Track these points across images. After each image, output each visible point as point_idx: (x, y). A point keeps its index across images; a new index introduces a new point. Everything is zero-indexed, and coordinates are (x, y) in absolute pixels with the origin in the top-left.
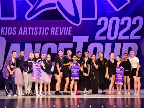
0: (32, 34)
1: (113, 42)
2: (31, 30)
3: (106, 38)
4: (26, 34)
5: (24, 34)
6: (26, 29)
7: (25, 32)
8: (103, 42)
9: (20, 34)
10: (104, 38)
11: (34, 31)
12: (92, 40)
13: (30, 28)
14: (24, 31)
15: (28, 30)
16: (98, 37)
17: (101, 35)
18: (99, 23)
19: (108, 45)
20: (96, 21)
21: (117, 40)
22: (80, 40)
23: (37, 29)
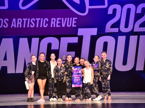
0: (28, 27)
1: (128, 35)
2: (27, 21)
3: (119, 30)
4: (20, 27)
5: (18, 27)
6: (20, 21)
7: (19, 25)
8: (115, 36)
9: (13, 27)
10: (116, 30)
11: (30, 23)
12: (102, 33)
13: (25, 20)
14: (18, 23)
15: (23, 21)
16: (108, 29)
17: (112, 27)
18: (110, 12)
19: (122, 39)
20: (107, 9)
21: (132, 33)
22: (87, 33)
23: (34, 20)
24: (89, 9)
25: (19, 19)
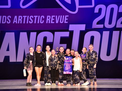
0: (27, 23)
1: (111, 31)
3: (104, 26)
4: (21, 23)
5: (19, 23)
6: (20, 18)
7: (20, 21)
8: (101, 31)
9: (15, 23)
10: (101, 26)
11: (29, 20)
12: (89, 28)
13: (25, 17)
14: (19, 20)
15: (23, 18)
16: (95, 25)
17: (98, 23)
18: (96, 11)
19: (106, 34)
20: (93, 9)
21: (115, 29)
22: (77, 28)
23: (33, 17)
24: (79, 9)
25: (19, 17)
